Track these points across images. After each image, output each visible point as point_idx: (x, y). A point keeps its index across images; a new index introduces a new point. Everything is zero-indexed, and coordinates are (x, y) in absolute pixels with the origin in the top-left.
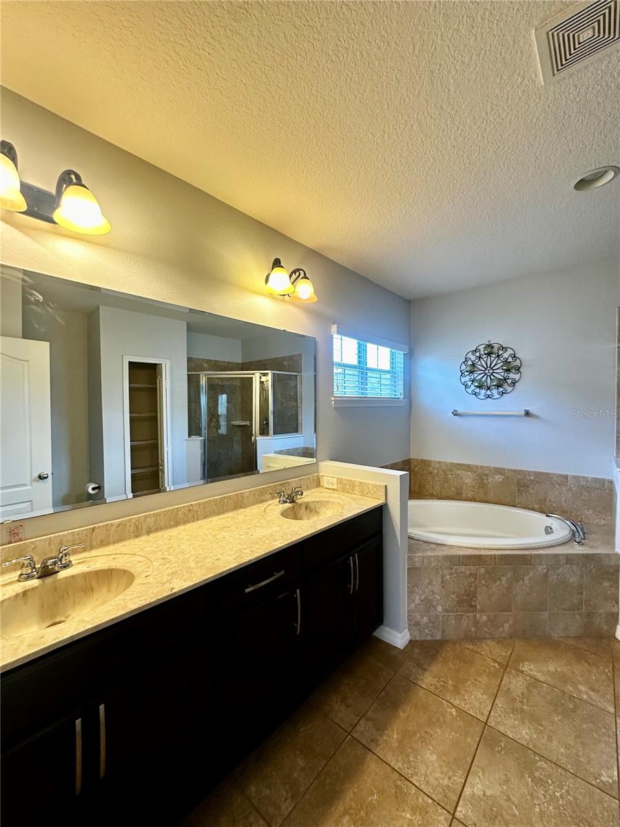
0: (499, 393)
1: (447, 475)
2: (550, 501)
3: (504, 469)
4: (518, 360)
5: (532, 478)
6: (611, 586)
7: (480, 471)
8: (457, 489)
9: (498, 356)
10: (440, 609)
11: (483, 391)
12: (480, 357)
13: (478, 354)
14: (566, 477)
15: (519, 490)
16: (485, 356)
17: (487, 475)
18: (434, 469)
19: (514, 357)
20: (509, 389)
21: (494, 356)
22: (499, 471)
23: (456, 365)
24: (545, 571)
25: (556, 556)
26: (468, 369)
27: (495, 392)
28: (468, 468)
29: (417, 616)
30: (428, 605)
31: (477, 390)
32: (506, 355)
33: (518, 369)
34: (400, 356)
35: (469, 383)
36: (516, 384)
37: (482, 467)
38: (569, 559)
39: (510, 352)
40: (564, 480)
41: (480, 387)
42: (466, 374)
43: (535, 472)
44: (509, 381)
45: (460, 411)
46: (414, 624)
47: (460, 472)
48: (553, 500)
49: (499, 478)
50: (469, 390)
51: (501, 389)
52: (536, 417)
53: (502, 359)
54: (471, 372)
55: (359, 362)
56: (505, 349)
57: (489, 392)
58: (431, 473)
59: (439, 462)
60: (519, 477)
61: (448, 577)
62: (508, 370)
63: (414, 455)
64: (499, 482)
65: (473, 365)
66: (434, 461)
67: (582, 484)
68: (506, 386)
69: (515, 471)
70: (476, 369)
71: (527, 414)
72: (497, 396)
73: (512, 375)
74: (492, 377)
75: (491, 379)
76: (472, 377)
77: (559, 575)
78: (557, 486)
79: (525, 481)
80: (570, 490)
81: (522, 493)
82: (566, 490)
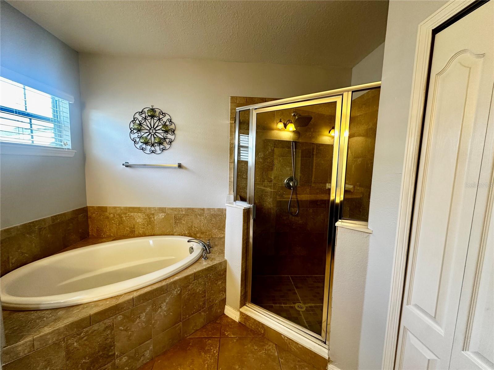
0: (160, 149)
1: (122, 217)
2: (195, 227)
3: (165, 208)
4: (173, 124)
5: (184, 213)
7: (148, 211)
8: (130, 228)
9: (159, 119)
11: (149, 147)
12: (145, 119)
13: (144, 116)
14: (203, 210)
15: (175, 223)
16: (149, 118)
17: (153, 214)
18: (110, 214)
19: (171, 121)
20: (168, 146)
21: (156, 118)
22: (162, 210)
23: (126, 123)
24: (179, 292)
25: (186, 278)
26: (136, 127)
27: (157, 148)
28: (138, 210)
31: (144, 146)
32: (165, 119)
33: (173, 132)
35: (138, 140)
36: (172, 143)
37: (149, 208)
38: (196, 276)
39: (167, 117)
40: (203, 212)
41: (146, 143)
42: (135, 131)
43: (185, 209)
44: (167, 140)
45: (131, 163)
47: (132, 214)
48: (196, 226)
49: (162, 216)
50: (138, 146)
51: (162, 147)
52: (186, 168)
53: (162, 122)
54: (139, 130)
56: (164, 114)
57: (153, 148)
58: (108, 218)
59: (115, 208)
60: (176, 213)
62: (166, 132)
63: (91, 202)
64: (163, 218)
65: (140, 124)
66: (110, 207)
67: (212, 213)
68: (165, 144)
69: (172, 209)
70: (143, 128)
71: (180, 166)
72: (159, 152)
73: (169, 136)
74: (155, 136)
75: (154, 138)
76: (140, 135)
77: (189, 290)
78: (199, 216)
79: (179, 216)
80: (205, 218)
81: (177, 225)
82: (203, 219)
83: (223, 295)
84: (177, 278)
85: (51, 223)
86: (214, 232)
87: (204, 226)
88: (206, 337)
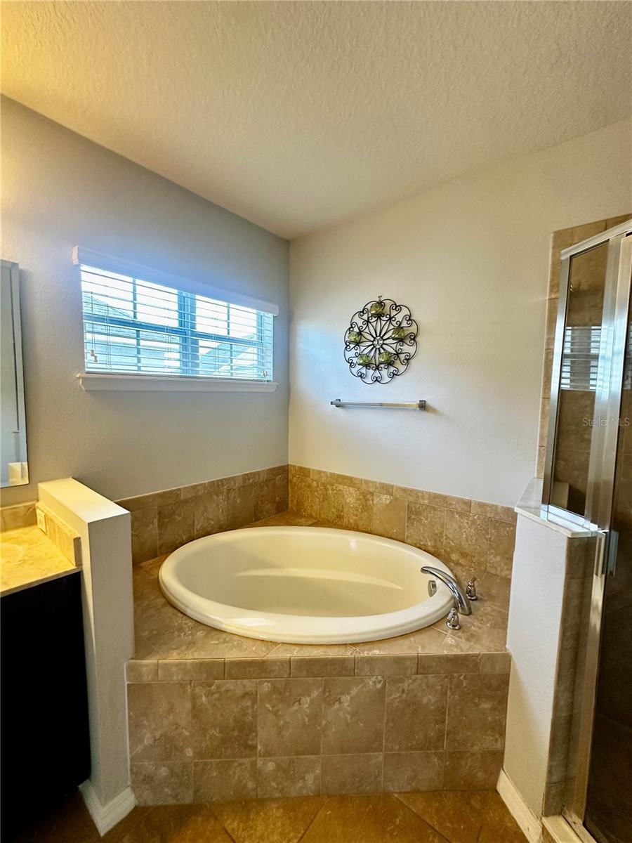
0: (389, 375)
1: (327, 490)
2: (447, 538)
3: (393, 487)
4: (414, 324)
5: (426, 502)
6: (493, 709)
7: (364, 487)
8: (338, 510)
9: (390, 319)
10: (189, 752)
11: (371, 372)
12: (368, 322)
13: (365, 317)
14: (468, 503)
15: (409, 518)
16: (374, 319)
17: (372, 494)
18: (313, 481)
19: (410, 320)
20: (402, 368)
21: (384, 318)
22: (387, 489)
23: (339, 333)
24: (379, 686)
25: (398, 661)
26: (352, 338)
27: (384, 372)
28: (350, 481)
29: (149, 766)
30: (168, 746)
31: (364, 371)
32: (399, 317)
33: (414, 338)
34: (269, 318)
35: (355, 360)
36: (412, 361)
37: (367, 482)
38: (423, 665)
39: (405, 312)
40: (466, 508)
41: (367, 365)
42: (352, 346)
43: (430, 494)
44: (402, 357)
45: (344, 400)
46: (141, 780)
47: (341, 487)
48: (450, 536)
49: (385, 499)
50: (355, 370)
51: (392, 369)
52: (434, 411)
53: (394, 323)
54: (358, 344)
55: (181, 324)
56: (398, 307)
57: (377, 374)
58: (309, 486)
59: (320, 472)
60: (411, 499)
61: (204, 698)
62: (401, 340)
63: (294, 460)
64: (388, 505)
65: (360, 333)
66: (313, 470)
67: (488, 515)
68: (398, 364)
69: (404, 490)
70: (363, 339)
71: (423, 406)
72: (387, 379)
73: (407, 348)
74: (382, 351)
75: (380, 353)
76: (358, 351)
77: (403, 691)
78: (457, 516)
79: (417, 506)
80: (473, 523)
81: (413, 523)
82: (468, 523)
83: (496, 740)
84: (376, 652)
85: (242, 484)
86: (491, 559)
87: (467, 541)
88: (437, 829)
